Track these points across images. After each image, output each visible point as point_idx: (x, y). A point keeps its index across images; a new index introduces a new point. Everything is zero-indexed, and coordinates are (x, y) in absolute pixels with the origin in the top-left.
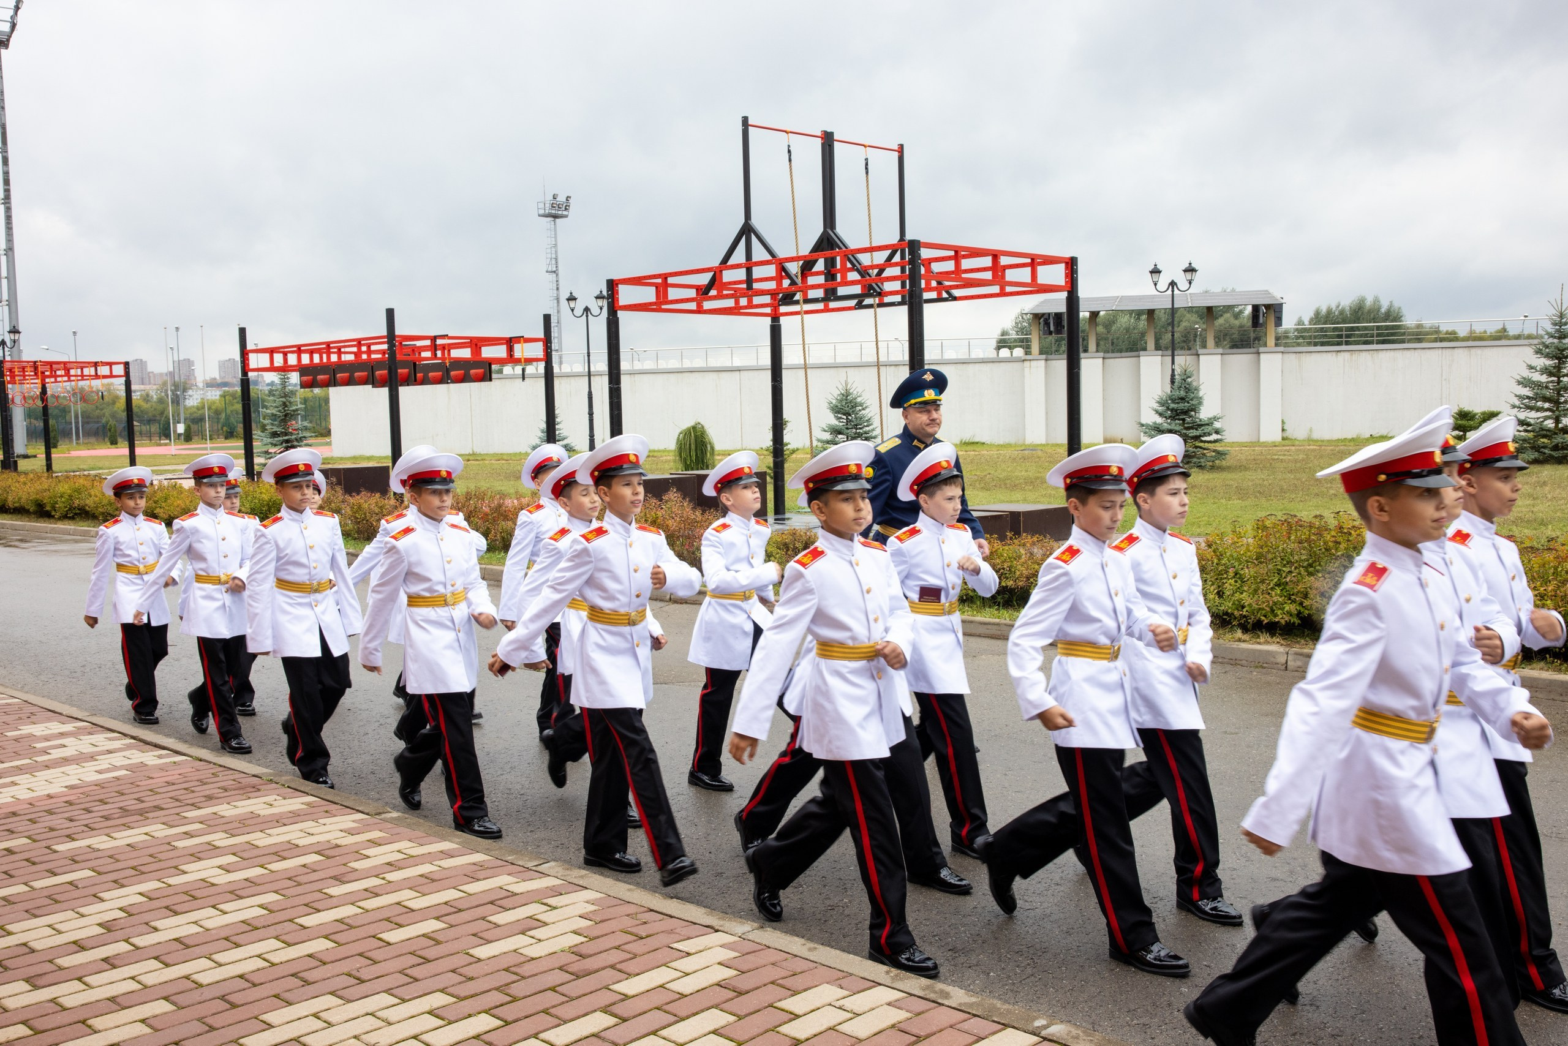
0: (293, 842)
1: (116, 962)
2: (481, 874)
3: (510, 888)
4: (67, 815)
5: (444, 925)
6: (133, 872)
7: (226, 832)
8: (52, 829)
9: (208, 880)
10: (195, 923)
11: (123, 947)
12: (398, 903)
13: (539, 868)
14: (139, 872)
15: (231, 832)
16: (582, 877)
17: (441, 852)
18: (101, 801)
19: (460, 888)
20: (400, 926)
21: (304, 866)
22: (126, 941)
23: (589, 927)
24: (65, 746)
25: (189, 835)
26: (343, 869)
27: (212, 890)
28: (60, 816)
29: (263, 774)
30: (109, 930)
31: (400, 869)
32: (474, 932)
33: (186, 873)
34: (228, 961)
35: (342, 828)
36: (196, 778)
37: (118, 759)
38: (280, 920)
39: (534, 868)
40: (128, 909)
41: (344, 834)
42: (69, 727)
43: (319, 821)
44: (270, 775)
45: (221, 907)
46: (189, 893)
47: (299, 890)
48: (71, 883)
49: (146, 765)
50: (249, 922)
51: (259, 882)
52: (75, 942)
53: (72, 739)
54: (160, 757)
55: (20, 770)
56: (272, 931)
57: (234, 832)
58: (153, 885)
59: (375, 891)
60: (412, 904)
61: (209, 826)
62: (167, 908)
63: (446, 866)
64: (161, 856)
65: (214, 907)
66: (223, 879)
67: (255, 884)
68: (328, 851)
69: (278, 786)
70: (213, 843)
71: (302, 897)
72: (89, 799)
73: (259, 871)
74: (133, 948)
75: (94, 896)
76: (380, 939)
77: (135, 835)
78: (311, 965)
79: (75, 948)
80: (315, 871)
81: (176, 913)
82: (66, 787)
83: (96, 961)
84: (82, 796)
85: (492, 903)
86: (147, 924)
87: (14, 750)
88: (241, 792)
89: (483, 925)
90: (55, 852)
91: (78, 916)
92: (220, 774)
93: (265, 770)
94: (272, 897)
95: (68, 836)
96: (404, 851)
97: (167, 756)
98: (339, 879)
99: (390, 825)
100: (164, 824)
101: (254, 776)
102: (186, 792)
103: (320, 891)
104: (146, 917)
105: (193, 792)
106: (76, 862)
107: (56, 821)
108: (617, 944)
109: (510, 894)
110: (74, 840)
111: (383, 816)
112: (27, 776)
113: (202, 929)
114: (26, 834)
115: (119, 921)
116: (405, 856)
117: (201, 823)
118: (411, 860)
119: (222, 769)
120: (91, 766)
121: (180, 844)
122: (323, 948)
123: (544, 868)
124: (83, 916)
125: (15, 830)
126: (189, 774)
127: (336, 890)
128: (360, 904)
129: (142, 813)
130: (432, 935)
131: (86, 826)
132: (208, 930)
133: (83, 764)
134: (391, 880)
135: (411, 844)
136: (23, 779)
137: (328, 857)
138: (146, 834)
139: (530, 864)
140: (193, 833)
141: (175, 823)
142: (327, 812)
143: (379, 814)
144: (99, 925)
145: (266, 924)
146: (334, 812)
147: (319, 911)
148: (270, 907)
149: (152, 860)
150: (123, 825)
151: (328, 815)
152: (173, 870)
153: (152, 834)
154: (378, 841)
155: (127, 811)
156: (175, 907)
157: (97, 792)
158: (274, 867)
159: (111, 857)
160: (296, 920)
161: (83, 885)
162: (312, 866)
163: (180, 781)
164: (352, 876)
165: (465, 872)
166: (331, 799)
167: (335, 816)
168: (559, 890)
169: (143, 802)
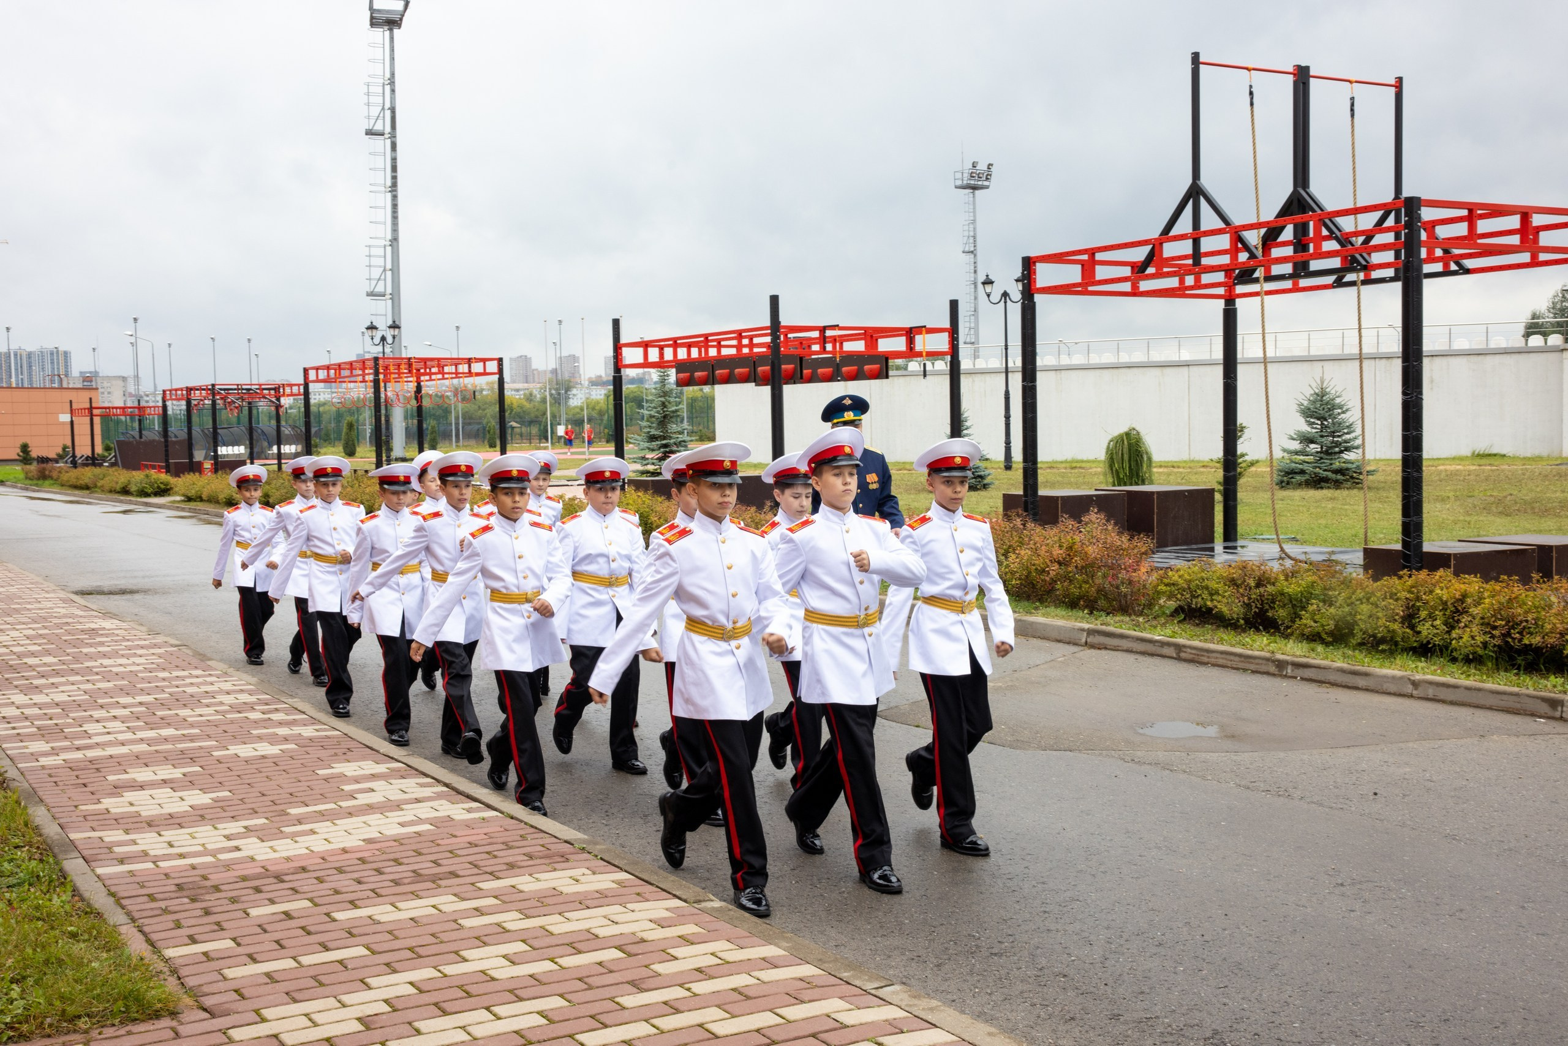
0: (593, 931)
2: (806, 995)
3: (841, 1017)
4: (356, 875)
6: (409, 954)
7: (520, 911)
8: (337, 892)
9: (489, 972)
10: (463, 1028)
12: (701, 1025)
13: (880, 993)
14: (416, 955)
15: (526, 911)
16: (931, 1009)
17: (764, 959)
18: (395, 860)
19: (778, 1011)
21: (600, 964)
22: (383, 1044)
24: (373, 790)
25: (479, 912)
26: (645, 972)
27: (491, 986)
28: (350, 876)
29: (576, 840)
30: (368, 1028)
31: (711, 977)
33: (467, 961)
35: (652, 917)
36: (501, 840)
37: (424, 811)
39: (873, 992)
40: (394, 1002)
41: (653, 926)
42: (382, 768)
43: (628, 906)
44: (584, 841)
45: (496, 1009)
46: (466, 987)
47: (589, 995)
48: (341, 962)
49: (453, 820)
50: (523, 1033)
51: (544, 980)
53: (383, 783)
54: (469, 811)
55: (322, 816)
57: (529, 912)
58: (429, 973)
59: (677, 1005)
60: (719, 1029)
61: (504, 902)
62: (436, 1004)
63: (766, 979)
64: (444, 937)
65: (488, 1009)
66: (504, 972)
67: (541, 983)
68: (630, 946)
69: (590, 856)
70: (504, 925)
71: (589, 1005)
72: (384, 857)
73: (548, 966)
75: (362, 981)
77: (421, 907)
80: (611, 972)
81: (445, 1013)
82: (364, 840)
84: (377, 853)
85: (814, 1036)
86: (410, 1023)
87: (321, 792)
88: (547, 861)
90: (334, 920)
91: (339, 1005)
93: (580, 835)
94: (557, 1002)
95: (352, 902)
96: (720, 955)
97: (477, 810)
98: (638, 986)
99: (708, 918)
100: (455, 895)
101: (566, 842)
102: (487, 856)
103: (612, 999)
104: (409, 1015)
105: (495, 857)
106: (352, 936)
107: (344, 882)
109: (838, 1025)
110: (356, 907)
111: (703, 905)
112: (328, 823)
113: (469, 1038)
114: (309, 895)
115: (380, 1016)
116: (720, 962)
117: (496, 897)
118: (727, 967)
119: (533, 830)
120: (395, 817)
121: (467, 923)
123: (885, 992)
124: (344, 1006)
125: (299, 889)
126: (496, 835)
127: (631, 1000)
128: (655, 1021)
129: (435, 879)
131: (373, 890)
132: (475, 1039)
133: (387, 814)
134: (698, 992)
135: (729, 946)
136: (323, 828)
137: (630, 955)
138: (434, 906)
139: (869, 986)
140: (484, 910)
141: (468, 895)
142: (638, 894)
143: (700, 901)
144: (359, 1019)
145: (541, 1038)
146: (646, 896)
147: (606, 1026)
148: (551, 1015)
149: (434, 940)
150: (412, 893)
151: (640, 899)
152: (453, 956)
153: (440, 907)
154: (690, 938)
155: (420, 875)
156: (444, 1005)
157: (394, 850)
158: (566, 962)
159: (390, 932)
160: (577, 1037)
161: (353, 967)
162: (608, 965)
163: (484, 842)
164: (651, 983)
165: (788, 990)
166: (646, 878)
167: (648, 900)
168: (901, 1027)
169: (439, 865)
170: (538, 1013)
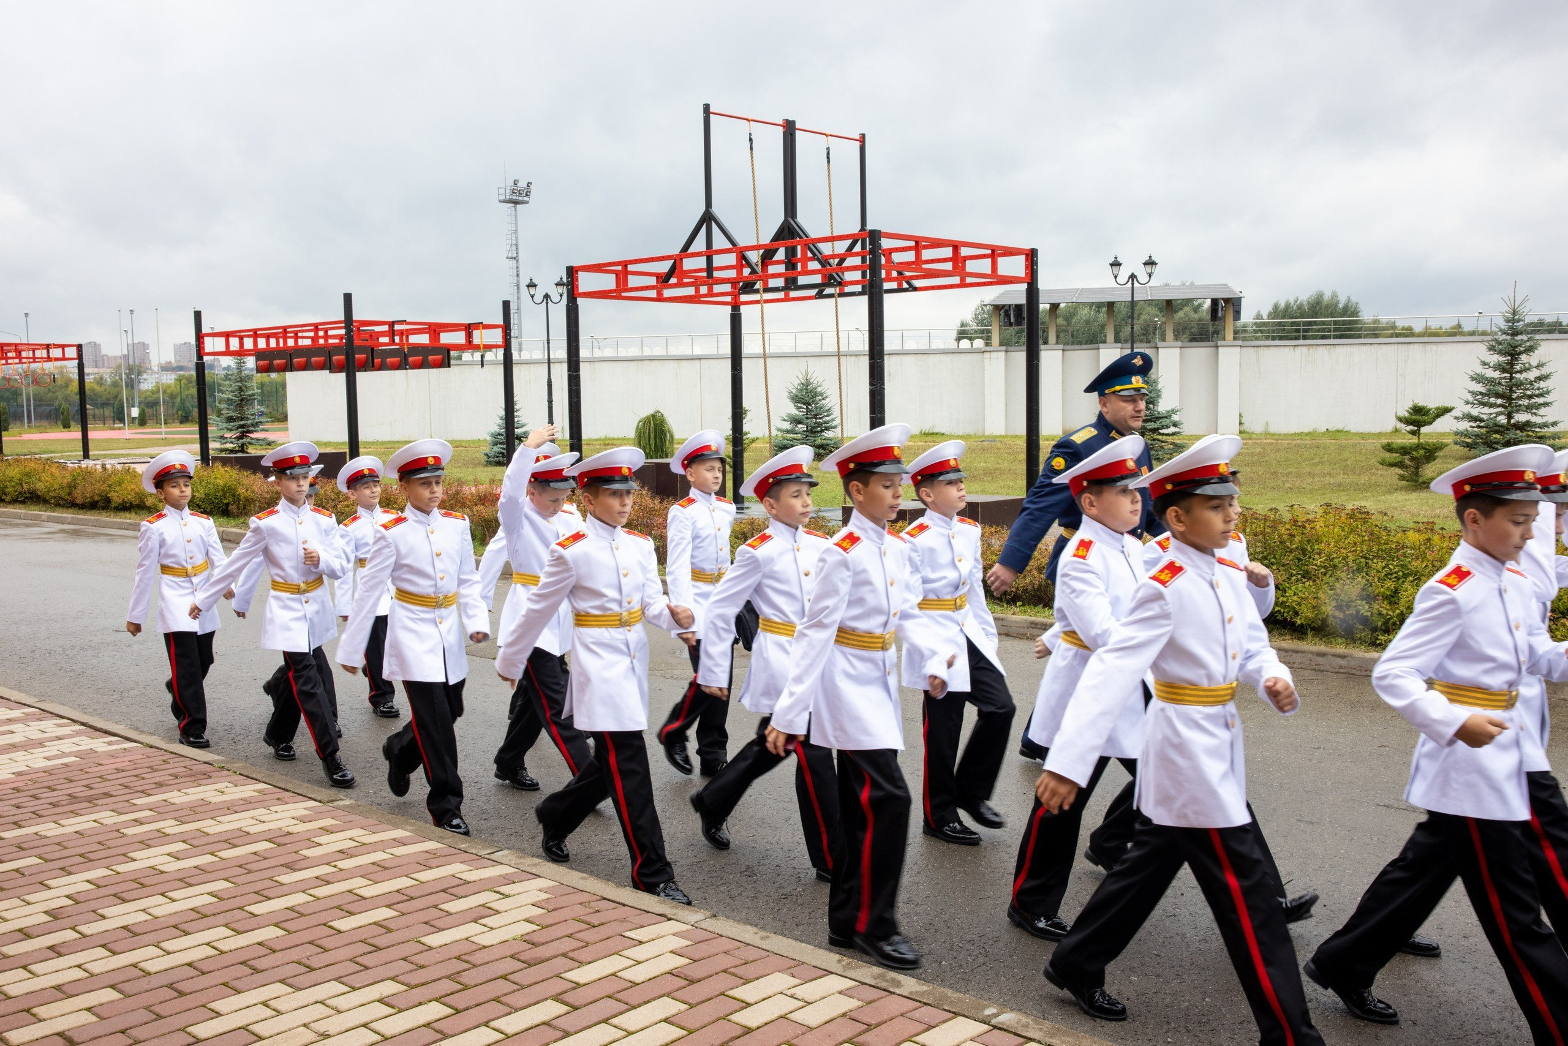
0: (244, 829)
1: (62, 950)
2: (433, 863)
3: (463, 876)
4: (14, 802)
5: (395, 913)
6: (81, 860)
7: (176, 819)
9: (158, 867)
10: (144, 910)
11: (70, 935)
12: (350, 891)
13: (493, 857)
14: (87, 860)
15: (181, 819)
16: (535, 865)
17: (394, 839)
18: (49, 787)
19: (412, 876)
20: (352, 914)
21: (255, 853)
22: (73, 929)
23: (540, 916)
24: (13, 732)
25: (138, 822)
26: (295, 857)
27: (162, 878)
28: (7, 803)
29: (214, 761)
30: (56, 918)
31: (352, 856)
32: (426, 920)
33: (135, 860)
34: (176, 949)
35: (294, 815)
36: (146, 765)
37: (67, 746)
38: (230, 908)
39: (487, 856)
40: (76, 897)
41: (295, 822)
42: (17, 713)
43: (271, 808)
44: (222, 762)
45: (170, 894)
46: (138, 881)
47: (250, 877)
48: (17, 870)
49: (96, 752)
50: (198, 909)
51: (208, 869)
52: (20, 930)
53: (20, 725)
54: (110, 744)
56: (221, 919)
57: (184, 819)
58: (102, 872)
59: (326, 878)
60: (363, 892)
61: (159, 813)
62: (115, 895)
63: (398, 854)
64: (108, 843)
65: (163, 894)
66: (172, 866)
67: (206, 872)
68: (279, 839)
69: (230, 773)
70: (163, 830)
71: (252, 884)
72: (37, 785)
73: (209, 858)
74: (79, 936)
75: (41, 883)
76: (330, 927)
77: (83, 822)
78: (261, 954)
79: (20, 936)
80: (266, 859)
81: (124, 901)
82: (13, 773)
83: (42, 949)
84: (29, 783)
85: (444, 891)
86: (94, 911)
88: (192, 779)
89: (435, 913)
91: (24, 903)
92: (171, 761)
93: (217, 757)
94: (222, 885)
95: (15, 823)
96: (357, 839)
97: (117, 743)
98: (291, 867)
99: (341, 813)
100: (113, 811)
101: (205, 763)
102: (135, 778)
103: (271, 879)
104: (93, 905)
105: (143, 778)
106: (22, 849)
108: (570, 932)
109: (462, 882)
110: (20, 827)
111: (336, 803)
113: (150, 917)
115: (65, 908)
116: (358, 844)
117: (151, 810)
118: (363, 848)
119: (173, 756)
120: (39, 753)
121: (129, 831)
122: (274, 936)
123: (497, 856)
124: (29, 904)
126: (140, 761)
127: (287, 878)
128: (311, 892)
129: (90, 800)
130: (383, 923)
131: (33, 813)
132: (156, 918)
133: (31, 751)
134: (342, 867)
135: (363, 832)
137: (279, 845)
138: (95, 821)
139: (483, 853)
140: (143, 820)
141: (124, 810)
142: (279, 799)
143: (332, 801)
144: (46, 912)
145: (215, 912)
146: (286, 799)
147: (270, 899)
148: (219, 894)
149: (100, 847)
150: (72, 812)
151: (280, 802)
152: (121, 857)
153: (101, 821)
154: (330, 829)
155: (75, 798)
156: (123, 895)
157: (44, 779)
158: (225, 854)
159: (58, 844)
160: (246, 908)
161: (30, 873)
162: (262, 854)
163: (130, 768)
164: (303, 864)
165: (418, 861)
166: (283, 787)
167: (287, 803)
168: (512, 879)
169: (92, 789)
170: (208, 894)
